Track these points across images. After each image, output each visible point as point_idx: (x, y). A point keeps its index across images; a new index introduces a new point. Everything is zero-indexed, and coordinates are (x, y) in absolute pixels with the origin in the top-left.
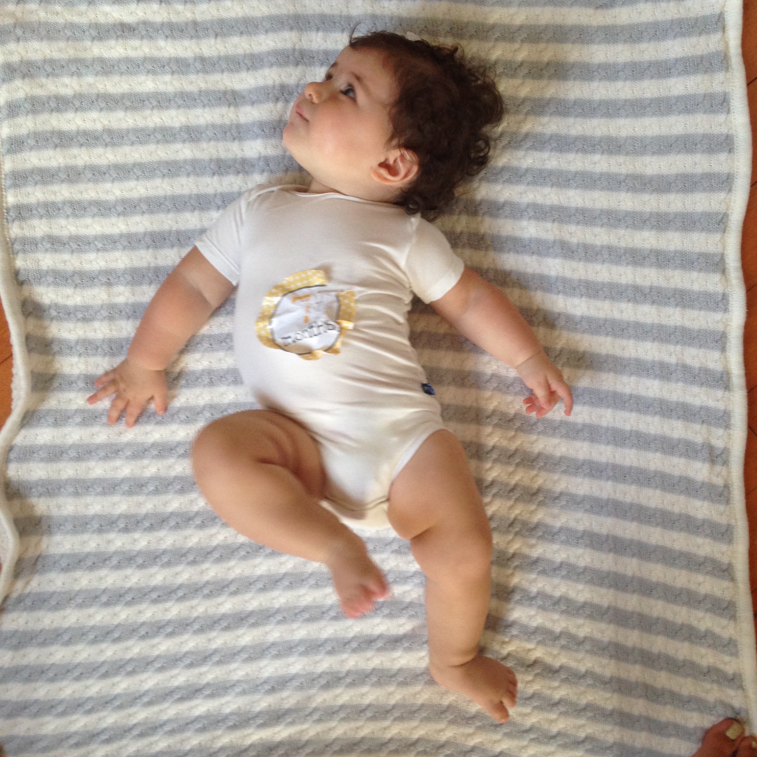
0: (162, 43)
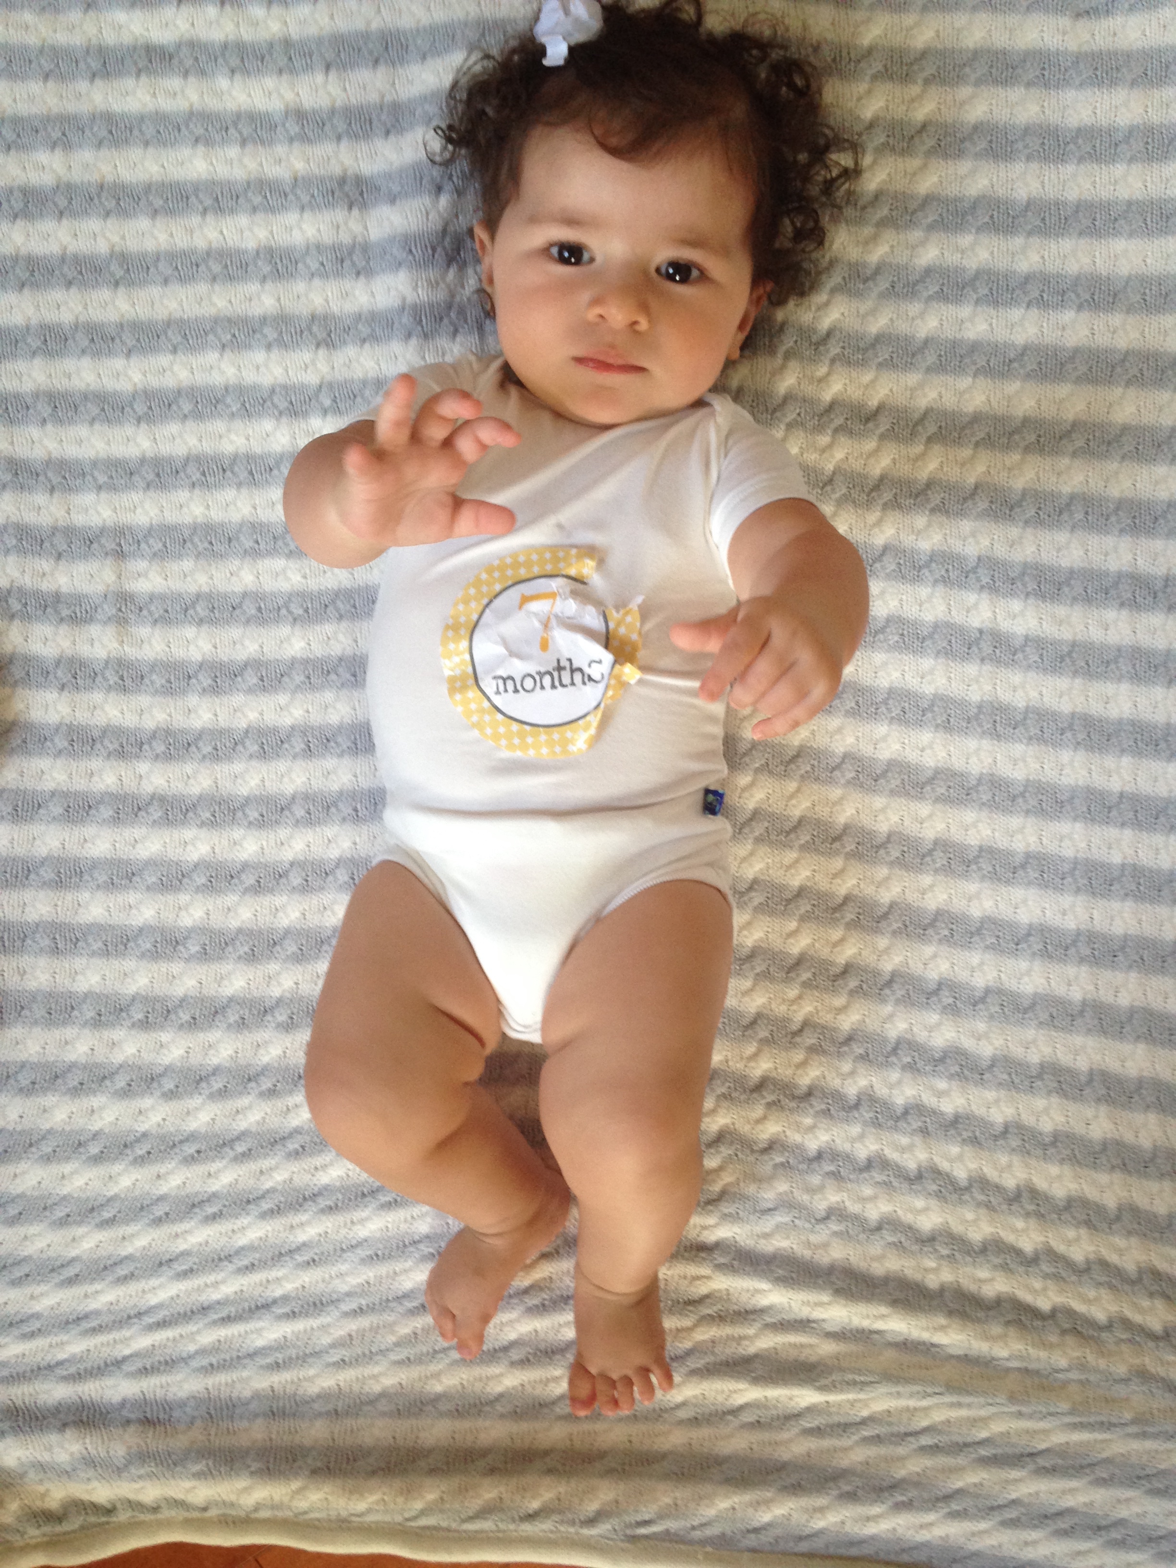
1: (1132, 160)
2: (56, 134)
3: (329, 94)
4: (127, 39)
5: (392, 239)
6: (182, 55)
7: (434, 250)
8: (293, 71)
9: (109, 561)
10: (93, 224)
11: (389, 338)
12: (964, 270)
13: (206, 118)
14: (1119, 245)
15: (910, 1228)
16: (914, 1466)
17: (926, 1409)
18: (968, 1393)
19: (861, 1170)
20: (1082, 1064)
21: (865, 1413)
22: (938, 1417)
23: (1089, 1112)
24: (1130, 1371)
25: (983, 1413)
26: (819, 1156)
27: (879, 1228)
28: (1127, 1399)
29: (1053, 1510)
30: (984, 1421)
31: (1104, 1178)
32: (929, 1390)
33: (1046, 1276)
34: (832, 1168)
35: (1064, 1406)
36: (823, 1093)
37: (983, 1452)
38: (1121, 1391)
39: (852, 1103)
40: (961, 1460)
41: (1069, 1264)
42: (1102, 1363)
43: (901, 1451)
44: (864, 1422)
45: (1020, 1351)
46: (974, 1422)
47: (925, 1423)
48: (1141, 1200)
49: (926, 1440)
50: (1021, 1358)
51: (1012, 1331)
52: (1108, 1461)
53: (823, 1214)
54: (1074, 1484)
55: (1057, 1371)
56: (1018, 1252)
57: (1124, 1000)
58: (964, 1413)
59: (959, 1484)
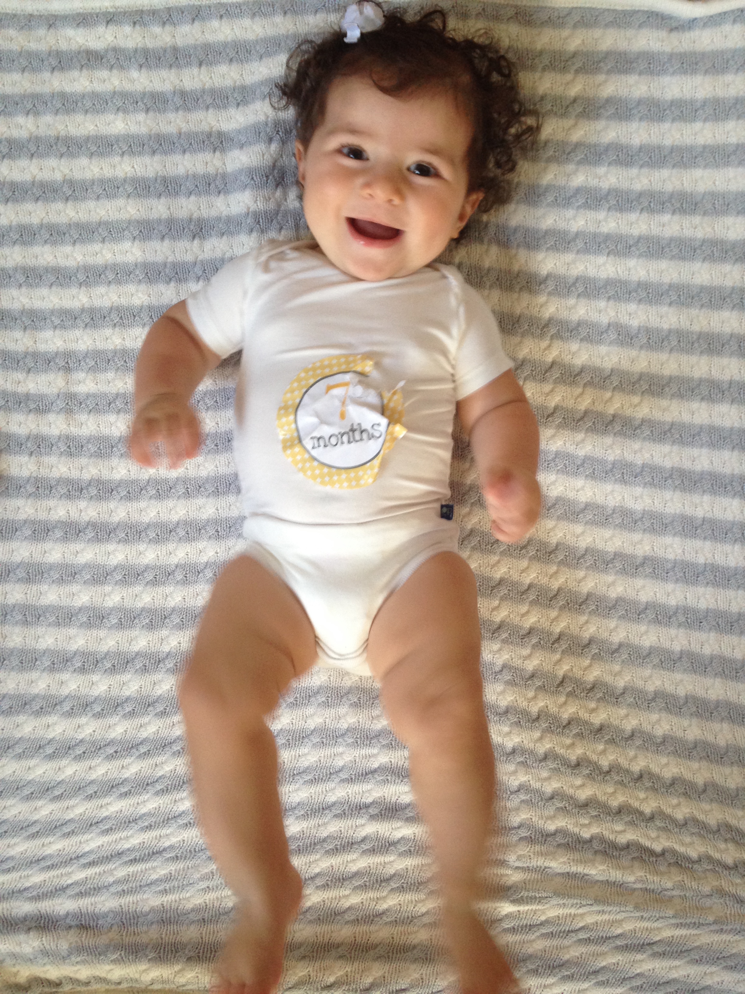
0: (134, 74)
1: (705, 120)
2: (29, 106)
3: (202, 81)
4: (74, 47)
5: (241, 171)
6: (109, 56)
7: (267, 177)
8: (179, 67)
9: (61, 373)
10: (52, 162)
11: (239, 233)
12: (601, 189)
13: (124, 95)
14: (698, 173)
15: (571, 797)
16: (574, 953)
17: (582, 915)
18: (609, 904)
19: (540, 761)
20: (681, 692)
21: (543, 918)
22: (590, 920)
23: (686, 723)
24: (712, 890)
25: (619, 917)
26: (514, 751)
27: (552, 798)
28: (711, 908)
29: (664, 980)
30: (620, 922)
31: (695, 765)
32: (584, 903)
33: (659, 829)
34: (522, 759)
35: (670, 913)
36: (516, 710)
37: (619, 943)
38: (708, 902)
39: (534, 717)
40: (604, 948)
41: (673, 820)
42: (694, 885)
43: (566, 942)
44: (542, 924)
45: (641, 877)
46: (612, 923)
47: (581, 924)
48: (719, 779)
49: (582, 935)
50: (642, 881)
51: (636, 864)
52: (699, 948)
53: (516, 789)
54: (677, 963)
55: (666, 890)
56: (641, 813)
57: (707, 651)
58: (606, 917)
59: (604, 964)
